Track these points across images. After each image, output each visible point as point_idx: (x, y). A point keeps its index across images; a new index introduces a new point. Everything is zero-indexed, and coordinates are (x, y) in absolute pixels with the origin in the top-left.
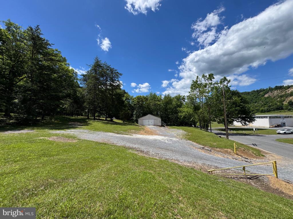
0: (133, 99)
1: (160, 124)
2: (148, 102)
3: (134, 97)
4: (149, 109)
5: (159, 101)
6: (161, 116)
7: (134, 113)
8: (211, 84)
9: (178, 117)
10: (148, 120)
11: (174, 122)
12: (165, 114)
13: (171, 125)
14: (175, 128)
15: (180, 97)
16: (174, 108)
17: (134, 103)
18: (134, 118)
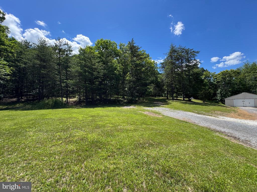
0: (216, 76)
2: (241, 76)
3: (216, 74)
7: (218, 92)
10: (242, 100)
17: (218, 81)
18: (219, 98)
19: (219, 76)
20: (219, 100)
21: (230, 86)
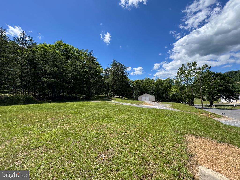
0: (133, 83)
1: (154, 100)
2: (144, 84)
3: (133, 81)
4: (145, 89)
5: (152, 83)
6: (154, 95)
7: (134, 92)
8: (195, 69)
9: (168, 96)
10: (145, 98)
11: (165, 99)
12: (157, 93)
13: (162, 101)
14: (165, 103)
15: (169, 80)
16: (165, 88)
17: (134, 85)
20: (135, 97)
21: (139, 89)
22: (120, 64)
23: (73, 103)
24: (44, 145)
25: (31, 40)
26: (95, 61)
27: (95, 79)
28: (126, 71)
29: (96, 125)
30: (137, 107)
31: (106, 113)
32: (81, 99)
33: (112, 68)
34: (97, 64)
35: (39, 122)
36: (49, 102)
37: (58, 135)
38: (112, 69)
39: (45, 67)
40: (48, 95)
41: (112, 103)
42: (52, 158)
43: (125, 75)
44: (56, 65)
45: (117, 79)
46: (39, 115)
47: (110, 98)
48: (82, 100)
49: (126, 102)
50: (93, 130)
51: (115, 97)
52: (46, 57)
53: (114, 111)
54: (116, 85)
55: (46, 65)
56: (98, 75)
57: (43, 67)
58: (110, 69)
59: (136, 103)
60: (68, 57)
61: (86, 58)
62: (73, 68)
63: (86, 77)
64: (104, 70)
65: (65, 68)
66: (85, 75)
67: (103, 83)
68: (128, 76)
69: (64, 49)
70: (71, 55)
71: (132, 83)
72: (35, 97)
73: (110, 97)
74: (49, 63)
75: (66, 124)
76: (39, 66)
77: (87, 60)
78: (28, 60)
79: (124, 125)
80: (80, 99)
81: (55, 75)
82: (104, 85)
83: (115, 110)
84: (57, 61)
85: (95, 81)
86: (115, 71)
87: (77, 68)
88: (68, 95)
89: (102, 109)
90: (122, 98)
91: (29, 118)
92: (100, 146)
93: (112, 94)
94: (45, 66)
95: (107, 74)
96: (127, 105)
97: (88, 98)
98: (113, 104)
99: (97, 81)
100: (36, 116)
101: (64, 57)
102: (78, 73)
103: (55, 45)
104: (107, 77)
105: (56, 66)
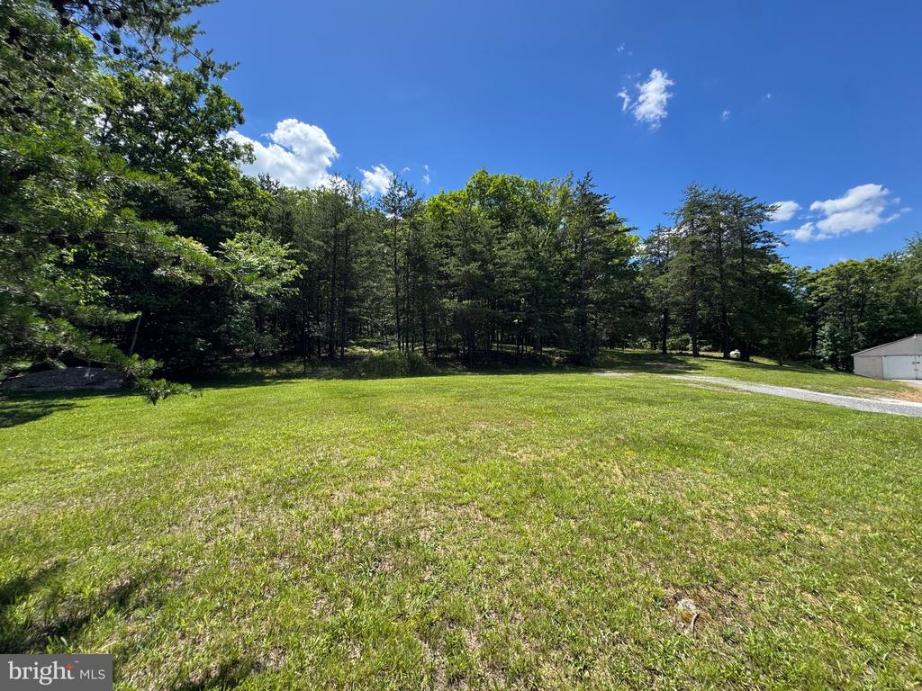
0: (813, 280)
2: (901, 282)
3: (812, 271)
7: (825, 329)
10: (910, 359)
17: (821, 295)
18: (824, 351)
19: (824, 279)
20: (827, 358)
21: (861, 314)
22: (727, 198)
23: (529, 377)
24: (473, 502)
25: (410, 194)
26: (604, 210)
27: (606, 282)
28: (767, 227)
29: (633, 470)
30: (858, 412)
31: (669, 423)
32: (554, 364)
33: (683, 223)
34: (610, 222)
35: (448, 429)
36: (461, 372)
37: (507, 478)
38: (681, 231)
39: (447, 264)
40: (456, 351)
41: (688, 382)
42: (501, 547)
43: (759, 245)
44: (474, 252)
45: (711, 270)
46: (447, 411)
47: (676, 361)
48: (560, 368)
49: (767, 382)
50: (626, 488)
51: (703, 356)
52: (446, 233)
53: (711, 421)
54: (708, 301)
55: (447, 258)
56: (619, 264)
57: (441, 265)
58: (673, 231)
59: (837, 389)
60: (506, 220)
61: (569, 208)
62: (524, 255)
63: (567, 279)
64: (646, 243)
65: (500, 258)
66: (565, 274)
67: (642, 298)
68: (779, 249)
69: (492, 196)
70: (516, 210)
71: (802, 285)
72: (427, 356)
73: (678, 354)
74: (457, 250)
75: (521, 446)
76: (431, 264)
77: (569, 215)
78: (408, 253)
79: (786, 494)
80: (551, 362)
81: (473, 287)
82: (645, 307)
83: (714, 415)
84: (475, 240)
85: (604, 293)
86: (699, 238)
87: (537, 253)
88: (510, 348)
89: (645, 408)
90: (744, 359)
91: (424, 415)
92: (668, 557)
93: (688, 341)
94: (445, 261)
95: (659, 255)
96: (782, 397)
97: (582, 361)
98: (695, 385)
99: (612, 293)
100: (439, 413)
101: (494, 223)
102: (542, 268)
103: (468, 190)
104: (661, 269)
105: (473, 256)
